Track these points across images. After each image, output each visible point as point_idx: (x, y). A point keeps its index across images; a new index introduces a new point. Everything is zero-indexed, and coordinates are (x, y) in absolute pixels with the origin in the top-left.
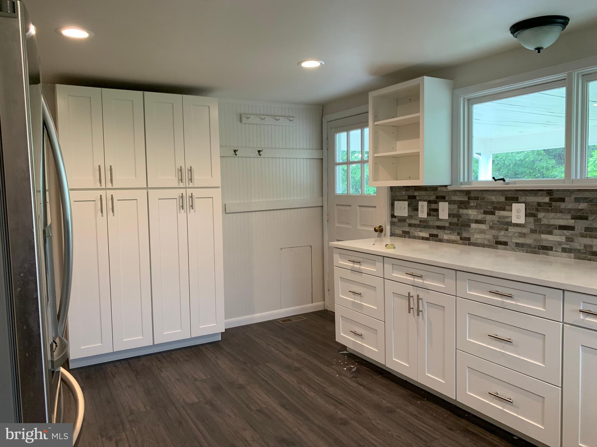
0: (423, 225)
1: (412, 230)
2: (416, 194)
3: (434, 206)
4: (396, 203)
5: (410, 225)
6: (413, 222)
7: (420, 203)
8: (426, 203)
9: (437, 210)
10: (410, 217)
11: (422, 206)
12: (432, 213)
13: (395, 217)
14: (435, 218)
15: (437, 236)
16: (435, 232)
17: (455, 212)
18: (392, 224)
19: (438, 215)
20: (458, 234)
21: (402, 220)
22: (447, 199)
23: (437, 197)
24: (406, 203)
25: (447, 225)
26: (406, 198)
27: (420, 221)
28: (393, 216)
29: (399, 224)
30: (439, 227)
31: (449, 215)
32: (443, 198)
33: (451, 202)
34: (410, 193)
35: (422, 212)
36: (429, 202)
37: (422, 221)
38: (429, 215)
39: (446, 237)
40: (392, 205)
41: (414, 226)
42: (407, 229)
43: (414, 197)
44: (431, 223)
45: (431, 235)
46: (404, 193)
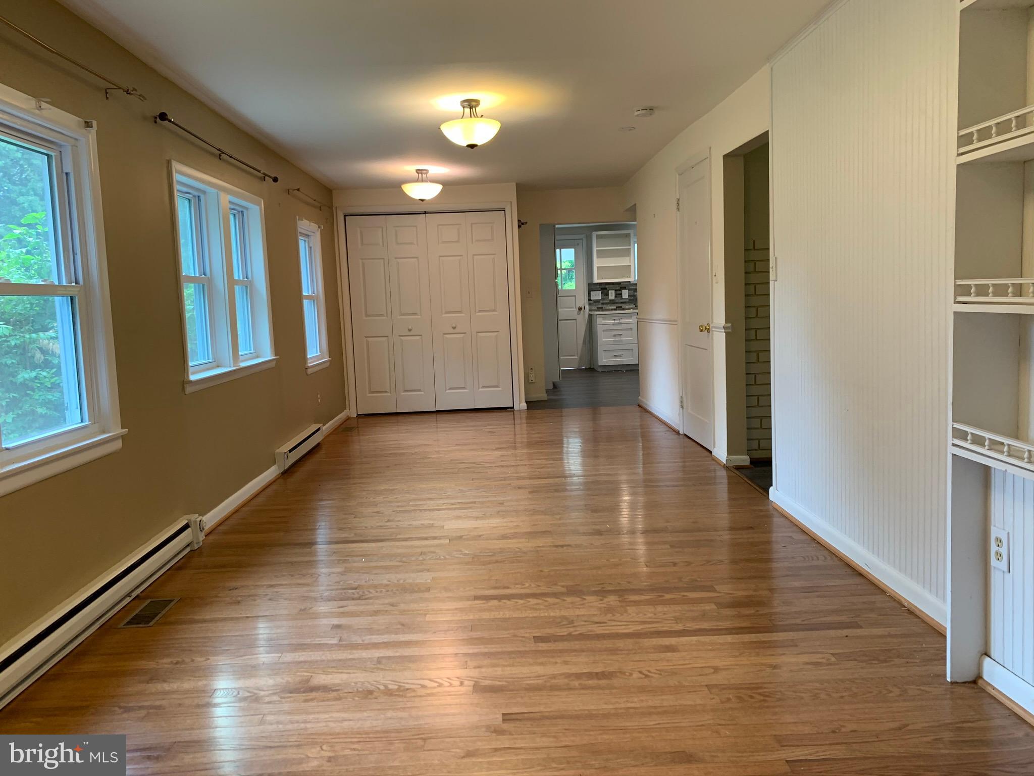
0: (612, 302)
1: (604, 306)
2: (607, 287)
3: (619, 292)
4: (591, 292)
5: (603, 304)
6: (605, 301)
7: (609, 291)
8: (614, 291)
9: (621, 294)
10: (603, 299)
11: (612, 293)
12: (618, 296)
13: (591, 300)
14: (620, 298)
15: (621, 307)
16: (620, 305)
17: (632, 294)
18: (590, 304)
19: (622, 296)
20: (634, 304)
21: (597, 301)
22: (627, 288)
23: (621, 288)
24: (600, 292)
25: (628, 301)
26: (600, 289)
27: (610, 301)
28: (590, 300)
29: (595, 304)
30: (622, 303)
31: (629, 296)
32: (625, 288)
33: (629, 290)
34: (603, 286)
35: (612, 296)
36: (616, 290)
37: (611, 300)
38: (615, 297)
39: (627, 307)
40: (589, 294)
41: (606, 303)
42: (600, 306)
43: (606, 289)
44: (617, 301)
45: (617, 307)
46: (598, 287)
